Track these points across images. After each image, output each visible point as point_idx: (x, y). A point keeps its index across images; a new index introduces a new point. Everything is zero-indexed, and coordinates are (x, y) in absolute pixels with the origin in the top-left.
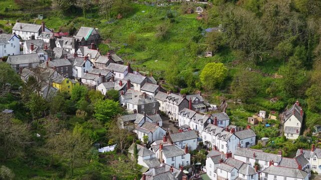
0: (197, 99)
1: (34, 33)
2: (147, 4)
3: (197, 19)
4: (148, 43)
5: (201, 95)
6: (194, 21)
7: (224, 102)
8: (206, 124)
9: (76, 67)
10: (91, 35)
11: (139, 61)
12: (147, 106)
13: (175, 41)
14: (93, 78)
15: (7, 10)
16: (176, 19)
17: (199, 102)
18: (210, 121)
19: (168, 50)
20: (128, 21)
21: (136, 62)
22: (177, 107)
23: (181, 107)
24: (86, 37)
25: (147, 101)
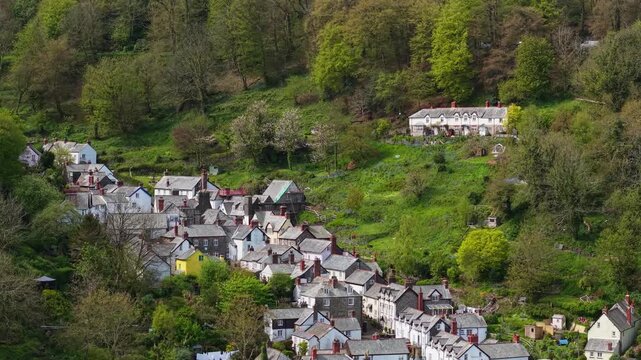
0: (436, 294)
1: (187, 190)
2: (407, 143)
3: (488, 165)
4: (389, 208)
5: (447, 287)
6: (482, 168)
7: (494, 301)
8: (434, 332)
9: (235, 241)
10: (285, 194)
11: (362, 237)
12: (335, 301)
13: (439, 203)
14: (257, 259)
15: (160, 160)
16: (450, 166)
17: (441, 299)
18: (442, 326)
19: (420, 219)
20: (364, 174)
21: (356, 240)
22: (394, 305)
23: (401, 305)
24: (276, 198)
25: (337, 293)
